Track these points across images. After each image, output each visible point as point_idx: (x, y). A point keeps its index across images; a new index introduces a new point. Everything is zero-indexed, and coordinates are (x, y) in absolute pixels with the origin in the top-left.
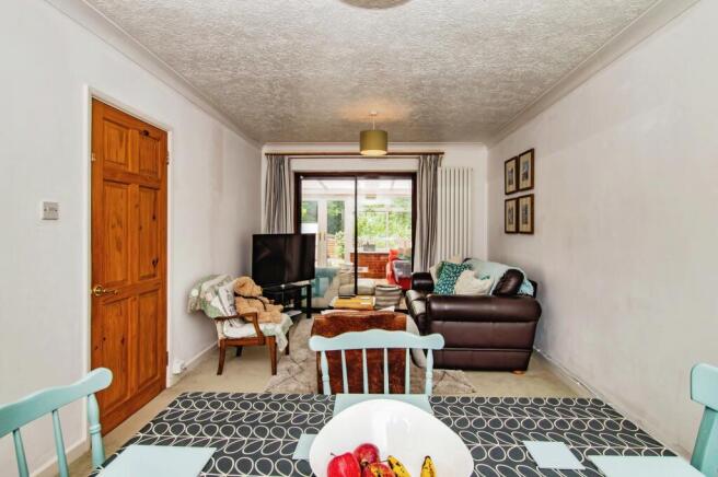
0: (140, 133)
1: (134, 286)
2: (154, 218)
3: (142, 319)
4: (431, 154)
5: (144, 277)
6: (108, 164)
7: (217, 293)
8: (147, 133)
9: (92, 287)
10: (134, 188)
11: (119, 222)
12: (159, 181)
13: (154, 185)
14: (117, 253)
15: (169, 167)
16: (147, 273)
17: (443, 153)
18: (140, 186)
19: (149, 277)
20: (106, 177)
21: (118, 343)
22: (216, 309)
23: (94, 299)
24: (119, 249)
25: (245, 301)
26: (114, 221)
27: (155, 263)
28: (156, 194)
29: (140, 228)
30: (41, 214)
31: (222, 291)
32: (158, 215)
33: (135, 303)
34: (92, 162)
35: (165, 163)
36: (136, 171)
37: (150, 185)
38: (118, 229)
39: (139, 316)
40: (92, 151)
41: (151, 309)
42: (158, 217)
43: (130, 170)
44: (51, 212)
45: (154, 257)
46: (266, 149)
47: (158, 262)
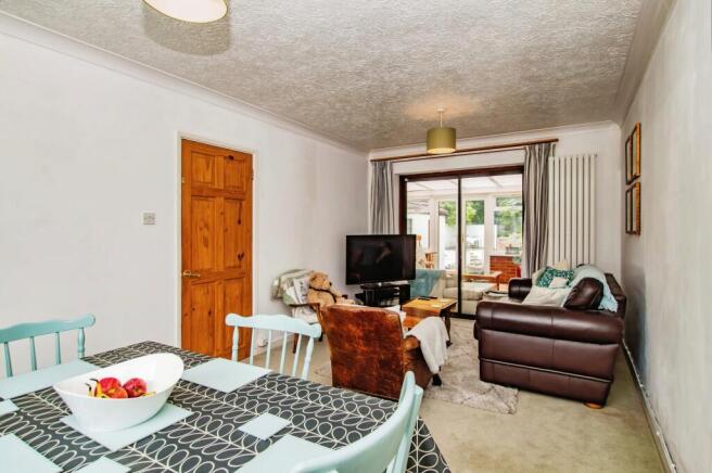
0: (225, 158)
1: (219, 274)
2: (239, 222)
3: (228, 300)
4: (540, 143)
5: (230, 267)
6: (197, 184)
7: (292, 285)
8: (231, 158)
9: (182, 272)
10: (220, 200)
11: (206, 226)
12: (244, 194)
13: (239, 196)
14: (205, 249)
15: (254, 182)
16: (232, 264)
17: (557, 140)
18: (226, 199)
19: (234, 267)
20: (194, 193)
21: (206, 313)
22: (290, 297)
23: (184, 280)
24: (207, 246)
25: (316, 293)
26: (202, 224)
27: (240, 257)
28: (241, 204)
29: (226, 230)
30: (142, 221)
31: (296, 282)
32: (243, 221)
33: (220, 287)
34: (182, 184)
35: (250, 178)
36: (222, 187)
37: (235, 196)
38: (205, 230)
39: (225, 296)
40: (182, 176)
41: (237, 293)
42: (244, 221)
43: (216, 187)
44: (150, 219)
45: (240, 252)
46: (372, 156)
47: (244, 257)
